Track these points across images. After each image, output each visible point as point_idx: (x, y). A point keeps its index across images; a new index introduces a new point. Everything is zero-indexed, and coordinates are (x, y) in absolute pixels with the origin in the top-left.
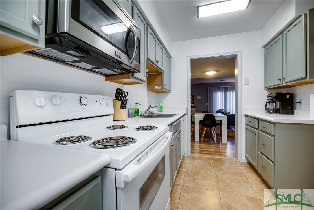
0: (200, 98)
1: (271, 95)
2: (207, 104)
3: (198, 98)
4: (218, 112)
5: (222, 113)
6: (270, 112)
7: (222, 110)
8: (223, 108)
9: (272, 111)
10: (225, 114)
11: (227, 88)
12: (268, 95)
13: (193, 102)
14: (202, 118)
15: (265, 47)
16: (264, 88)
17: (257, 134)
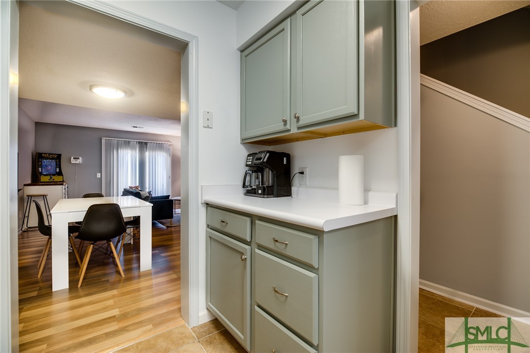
0: (80, 161)
1: (259, 156)
2: (99, 175)
3: (73, 161)
4: (127, 193)
5: (137, 195)
6: (255, 193)
7: (136, 187)
8: (138, 185)
9: (260, 192)
10: (146, 199)
11: (146, 143)
12: (249, 156)
13: (60, 170)
14: (80, 217)
15: (242, 51)
16: (239, 141)
17: (247, 256)
